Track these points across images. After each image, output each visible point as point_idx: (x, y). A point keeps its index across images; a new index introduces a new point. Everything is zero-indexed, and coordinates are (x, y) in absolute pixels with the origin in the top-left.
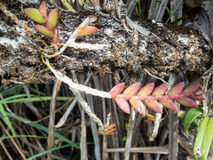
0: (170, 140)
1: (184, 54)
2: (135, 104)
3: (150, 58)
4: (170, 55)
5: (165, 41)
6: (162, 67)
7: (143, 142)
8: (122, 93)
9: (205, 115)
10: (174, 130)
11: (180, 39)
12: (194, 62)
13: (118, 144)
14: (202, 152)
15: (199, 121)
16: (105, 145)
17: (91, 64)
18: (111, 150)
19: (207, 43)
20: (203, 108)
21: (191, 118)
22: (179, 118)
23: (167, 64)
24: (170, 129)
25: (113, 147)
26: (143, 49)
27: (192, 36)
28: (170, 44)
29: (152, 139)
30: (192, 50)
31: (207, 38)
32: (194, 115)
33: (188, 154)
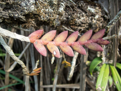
0: (81, 80)
1: (92, 19)
2: (52, 48)
3: (68, 18)
4: (82, 18)
5: (79, 7)
6: (76, 27)
7: (65, 81)
8: (40, 39)
9: (103, 63)
10: (83, 73)
11: (89, 8)
12: (98, 26)
13: (49, 83)
14: (102, 88)
15: (99, 67)
16: (41, 83)
17: (17, 15)
18: (45, 86)
19: (106, 14)
20: (102, 59)
21: (94, 65)
22: (87, 66)
23: (80, 25)
24: (81, 73)
25: (46, 84)
26: (61, 9)
27: (97, 8)
28: (82, 10)
29: (69, 79)
30: (97, 17)
31: (107, 11)
32: (97, 63)
33: (91, 88)
